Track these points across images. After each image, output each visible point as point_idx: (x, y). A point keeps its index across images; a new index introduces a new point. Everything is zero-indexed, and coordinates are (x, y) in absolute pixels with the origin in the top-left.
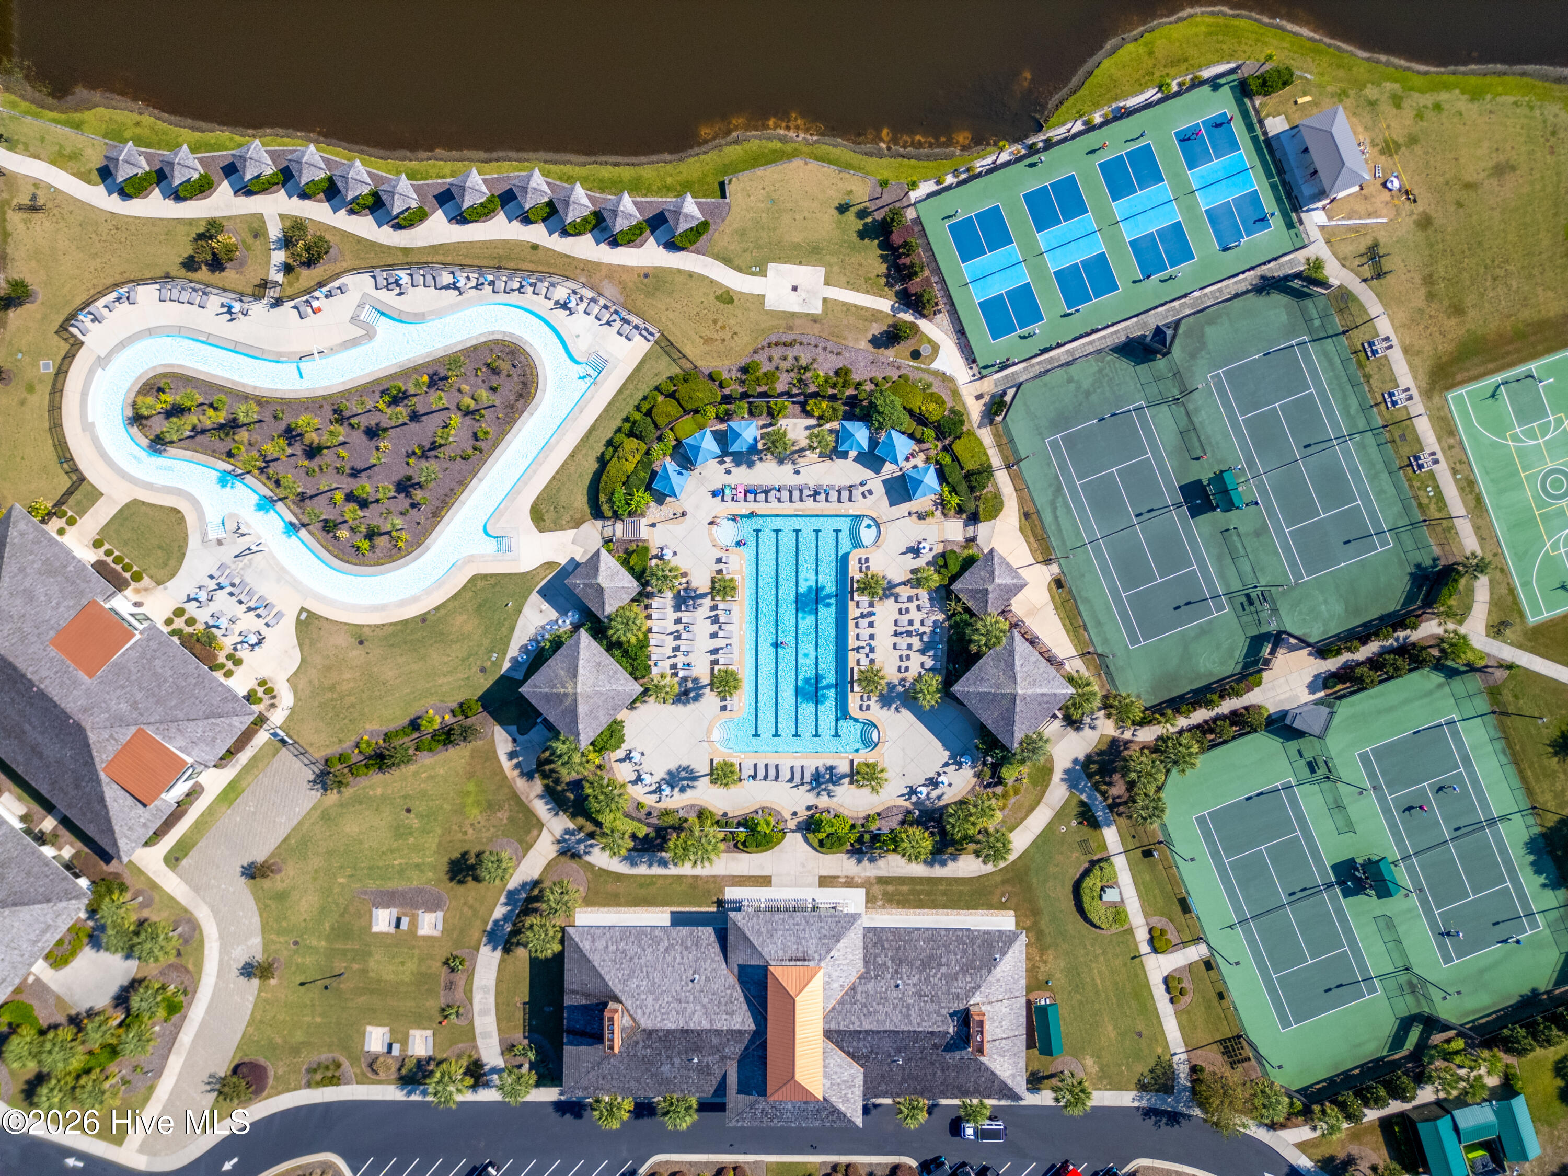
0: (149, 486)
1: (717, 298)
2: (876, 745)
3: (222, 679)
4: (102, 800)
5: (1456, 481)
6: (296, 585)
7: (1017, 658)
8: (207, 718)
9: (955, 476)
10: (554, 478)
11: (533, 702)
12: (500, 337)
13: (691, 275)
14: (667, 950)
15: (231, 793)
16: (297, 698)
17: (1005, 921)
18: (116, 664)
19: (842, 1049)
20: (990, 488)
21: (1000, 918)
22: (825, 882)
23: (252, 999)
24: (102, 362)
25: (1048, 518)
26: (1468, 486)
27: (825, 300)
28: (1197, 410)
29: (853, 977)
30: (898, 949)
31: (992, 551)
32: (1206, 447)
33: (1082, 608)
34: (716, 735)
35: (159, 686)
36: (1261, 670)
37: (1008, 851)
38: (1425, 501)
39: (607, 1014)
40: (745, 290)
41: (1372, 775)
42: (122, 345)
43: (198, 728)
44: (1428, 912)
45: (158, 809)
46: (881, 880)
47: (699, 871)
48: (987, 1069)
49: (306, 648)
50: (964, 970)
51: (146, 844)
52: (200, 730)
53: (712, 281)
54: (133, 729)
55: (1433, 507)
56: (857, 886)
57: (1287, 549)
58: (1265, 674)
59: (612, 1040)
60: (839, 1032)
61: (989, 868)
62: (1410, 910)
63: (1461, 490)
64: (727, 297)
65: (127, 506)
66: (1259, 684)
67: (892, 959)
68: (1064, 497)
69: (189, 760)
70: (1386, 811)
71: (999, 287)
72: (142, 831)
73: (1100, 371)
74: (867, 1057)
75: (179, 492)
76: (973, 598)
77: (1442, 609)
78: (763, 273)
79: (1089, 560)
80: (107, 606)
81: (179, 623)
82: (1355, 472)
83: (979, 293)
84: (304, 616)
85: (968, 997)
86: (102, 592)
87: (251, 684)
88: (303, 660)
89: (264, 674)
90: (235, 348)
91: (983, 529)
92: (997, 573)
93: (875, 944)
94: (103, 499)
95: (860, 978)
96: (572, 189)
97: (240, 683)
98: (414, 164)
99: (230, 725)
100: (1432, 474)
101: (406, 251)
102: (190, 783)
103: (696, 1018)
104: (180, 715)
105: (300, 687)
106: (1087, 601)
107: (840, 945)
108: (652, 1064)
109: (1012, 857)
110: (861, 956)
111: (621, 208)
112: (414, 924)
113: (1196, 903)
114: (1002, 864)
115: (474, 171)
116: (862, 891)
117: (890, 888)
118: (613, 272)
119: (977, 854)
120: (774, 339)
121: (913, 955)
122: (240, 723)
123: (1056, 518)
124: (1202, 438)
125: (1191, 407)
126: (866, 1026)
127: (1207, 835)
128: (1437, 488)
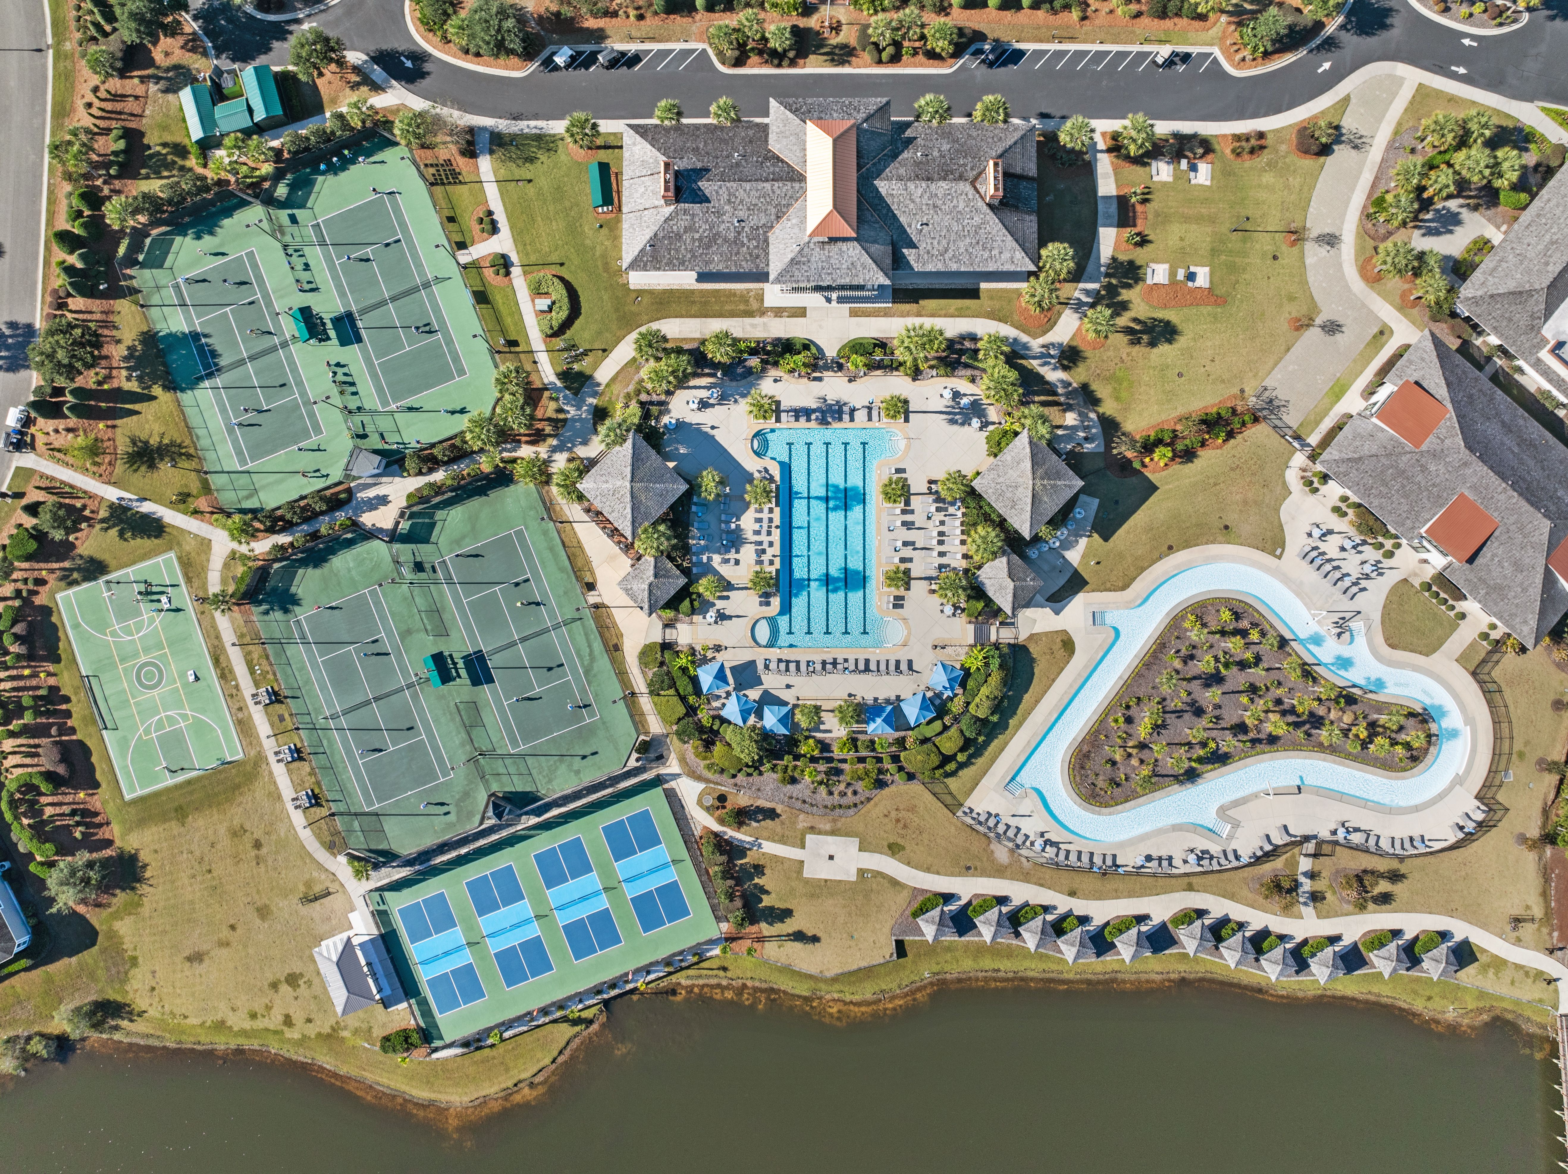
0: (1416, 668)
1: (903, 848)
2: (754, 436)
3: (1349, 493)
4: (1449, 384)
5: (235, 679)
6: (1286, 580)
7: (629, 516)
8: (1360, 458)
9: (683, 685)
10: (1054, 681)
11: (1071, 473)
12: (1104, 810)
13: (928, 870)
14: (946, 250)
15: (1338, 391)
16: (1283, 476)
17: (638, 280)
18: (1441, 506)
19: (789, 165)
20: (650, 674)
21: (643, 282)
22: (801, 312)
23: (1311, 210)
24: (1458, 781)
25: (598, 646)
26: (225, 674)
27: (803, 847)
28: (463, 745)
29: (778, 228)
30: (738, 253)
31: (650, 615)
32: (454, 710)
33: (567, 563)
34: (902, 444)
35: (1403, 486)
36: (409, 507)
37: (637, 341)
38: (264, 662)
39: (1001, 193)
40: (877, 856)
41: (312, 415)
42: (1441, 796)
43: (1369, 448)
44: (266, 296)
45: (1400, 377)
46: (749, 314)
47: (918, 321)
48: (659, 150)
49: (1276, 523)
50: (679, 236)
51: (1408, 346)
52: (1366, 447)
53: (908, 864)
54: (1424, 447)
55: (255, 656)
56: (771, 309)
57: (383, 618)
58: (404, 504)
59: (996, 171)
60: (792, 180)
61: (654, 326)
62: (281, 297)
63: (231, 671)
64: (894, 849)
65: (1434, 651)
66: (409, 496)
67: (743, 245)
68: (582, 665)
69: (1374, 420)
70: (300, 383)
71: (643, 859)
72: (1413, 358)
73: (550, 781)
74: (766, 158)
75: (1390, 663)
76: (667, 571)
77: (250, 564)
78: (861, 872)
79: (560, 606)
80: (1450, 558)
81: (1388, 544)
82: (323, 688)
83: (661, 853)
84: (1278, 552)
85: (676, 212)
86: (1454, 571)
87: (1324, 489)
88: (1277, 510)
89: (1312, 499)
90: (1341, 797)
91: (657, 637)
92: (646, 593)
93: (758, 257)
94: (1456, 656)
95: (772, 227)
96: (1038, 947)
97: (1334, 490)
98: (1182, 967)
99: (1341, 451)
100: (257, 685)
101: (1190, 888)
102: (1374, 399)
103: (920, 191)
104: (1384, 460)
105: (1279, 488)
106: (562, 570)
107: (790, 256)
108: (957, 151)
109: (634, 335)
110: (771, 247)
111: (993, 929)
112: (1173, 274)
113: (468, 299)
114: (643, 329)
115: (1127, 961)
116: (767, 304)
117: (742, 307)
118: (999, 872)
119: (665, 339)
120: (852, 811)
121: (725, 248)
122: (1331, 453)
123: (590, 646)
124: (458, 719)
125: (468, 748)
126: (767, 185)
127: (456, 359)
128: (252, 672)
